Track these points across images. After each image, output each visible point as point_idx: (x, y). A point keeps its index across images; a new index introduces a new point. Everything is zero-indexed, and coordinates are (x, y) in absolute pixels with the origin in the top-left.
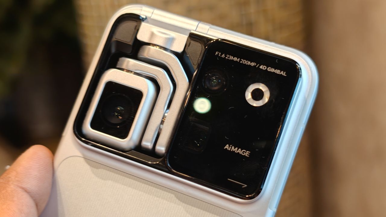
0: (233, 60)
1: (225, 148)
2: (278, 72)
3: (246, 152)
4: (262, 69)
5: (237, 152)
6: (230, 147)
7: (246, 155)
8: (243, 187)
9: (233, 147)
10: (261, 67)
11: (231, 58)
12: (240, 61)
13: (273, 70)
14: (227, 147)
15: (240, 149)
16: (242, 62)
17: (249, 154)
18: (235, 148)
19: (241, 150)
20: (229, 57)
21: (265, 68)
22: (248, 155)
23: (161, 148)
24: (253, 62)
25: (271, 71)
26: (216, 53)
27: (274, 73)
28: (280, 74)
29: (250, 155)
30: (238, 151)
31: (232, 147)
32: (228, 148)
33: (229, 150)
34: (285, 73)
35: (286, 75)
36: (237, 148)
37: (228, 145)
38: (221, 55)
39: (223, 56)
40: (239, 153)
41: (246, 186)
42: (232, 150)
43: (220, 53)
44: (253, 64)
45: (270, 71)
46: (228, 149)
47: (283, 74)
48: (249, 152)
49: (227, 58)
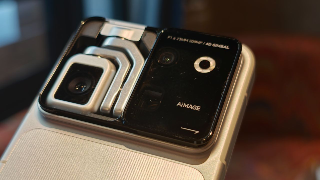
1: (177, 105)
2: (222, 46)
3: (197, 107)
4: (208, 46)
5: (188, 108)
6: (182, 104)
7: (197, 110)
8: (195, 133)
9: (185, 104)
10: (207, 44)
12: (189, 41)
13: (217, 46)
14: (179, 104)
15: (191, 105)
16: (191, 42)
17: (199, 108)
20: (179, 39)
21: (210, 44)
25: (216, 46)
27: (218, 48)
28: (223, 48)
29: (201, 109)
31: (183, 104)
34: (227, 47)
35: (228, 49)
37: (180, 103)
40: (190, 108)
41: (198, 132)
42: (184, 107)
44: (200, 42)
46: (180, 106)
47: (227, 48)
48: (200, 107)
49: (177, 40)
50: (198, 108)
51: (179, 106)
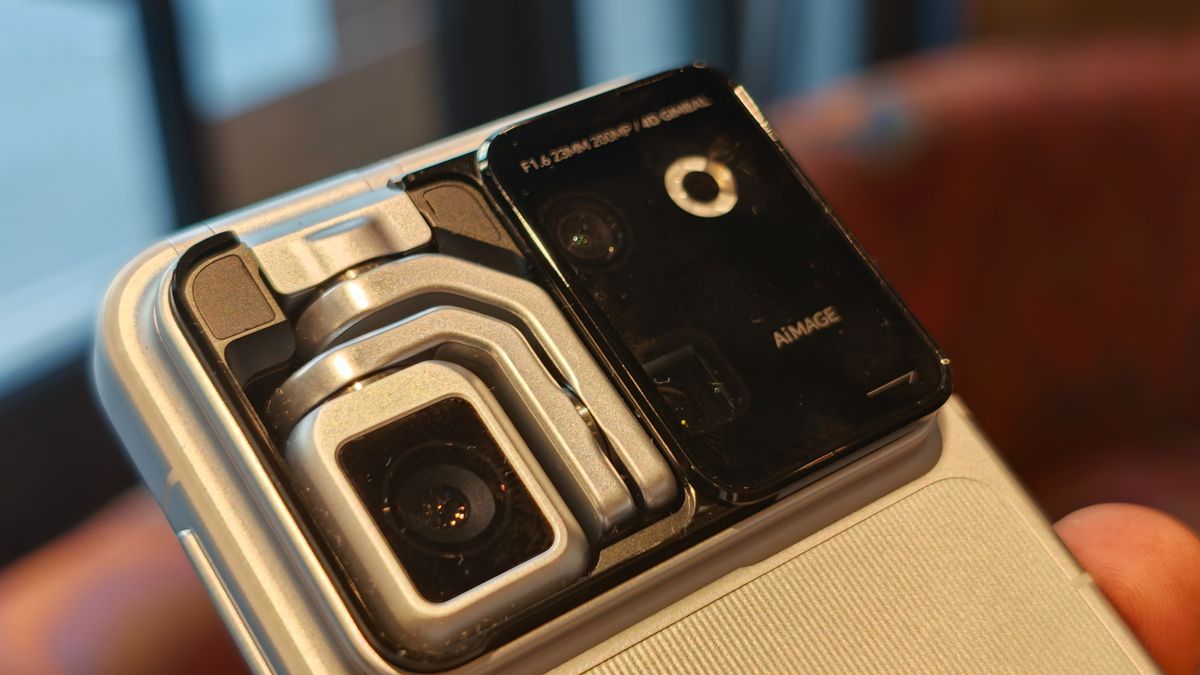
0: (576, 156)
1: (778, 345)
2: (686, 108)
3: (824, 315)
4: (652, 126)
5: (810, 331)
6: (787, 334)
7: (832, 321)
9: (791, 329)
10: (646, 124)
11: (567, 152)
12: (592, 143)
13: (674, 111)
14: (779, 338)
15: (807, 321)
16: (599, 143)
17: (833, 314)
18: (796, 326)
19: (813, 321)
20: (560, 154)
21: (654, 120)
22: (833, 318)
24: (620, 127)
25: (674, 117)
26: (525, 168)
27: (683, 115)
28: (695, 109)
29: (837, 313)
30: (810, 328)
31: (787, 331)
32: (783, 339)
33: (790, 340)
34: (700, 100)
35: (708, 104)
36: (800, 325)
37: (777, 334)
38: (539, 161)
39: (545, 161)
40: (815, 330)
42: (796, 337)
43: (533, 162)
44: (624, 130)
45: (672, 118)
46: (786, 342)
47: (700, 103)
48: (829, 308)
49: (557, 160)
50: (830, 317)
51: (784, 344)
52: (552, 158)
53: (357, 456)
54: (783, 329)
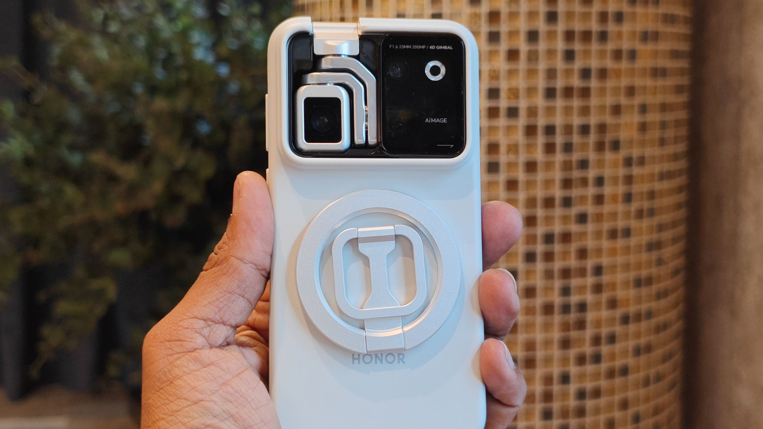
0: (406, 49)
11: (404, 47)
18: (433, 119)
19: (439, 120)
22: (445, 121)
23: (372, 140)
24: (423, 45)
26: (390, 47)
30: (437, 121)
32: (428, 121)
33: (430, 122)
36: (435, 119)
38: (395, 46)
39: (397, 47)
43: (393, 46)
45: (439, 49)
52: (399, 47)
53: (309, 102)
54: (430, 118)
